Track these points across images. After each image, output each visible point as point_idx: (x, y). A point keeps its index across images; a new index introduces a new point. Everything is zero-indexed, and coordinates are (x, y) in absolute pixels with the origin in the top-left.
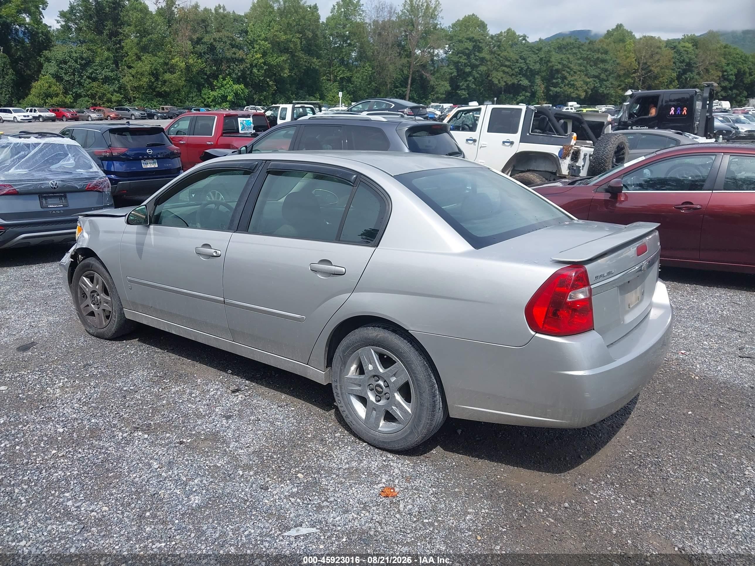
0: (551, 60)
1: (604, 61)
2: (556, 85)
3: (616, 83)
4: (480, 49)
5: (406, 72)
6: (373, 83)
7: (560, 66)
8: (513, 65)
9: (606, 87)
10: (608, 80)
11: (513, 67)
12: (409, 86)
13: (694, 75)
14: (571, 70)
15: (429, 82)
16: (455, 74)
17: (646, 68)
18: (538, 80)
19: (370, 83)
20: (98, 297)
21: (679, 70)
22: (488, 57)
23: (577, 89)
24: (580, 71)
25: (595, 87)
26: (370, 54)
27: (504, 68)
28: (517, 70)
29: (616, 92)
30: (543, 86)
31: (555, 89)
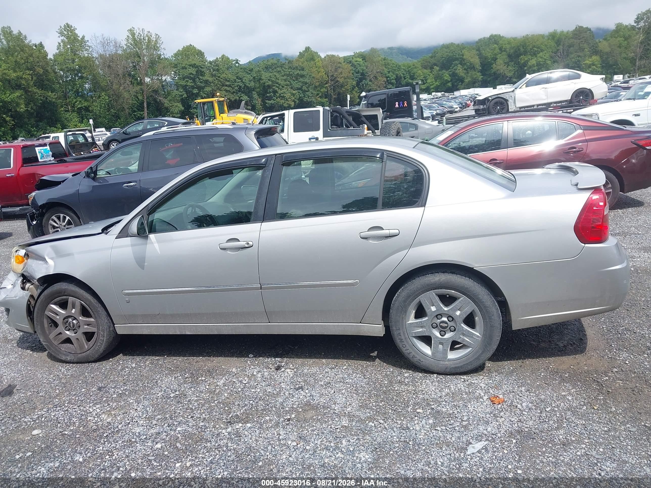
0: (262, 78)
1: (302, 76)
2: (270, 98)
3: (315, 93)
4: (202, 74)
5: (140, 98)
6: (112, 110)
7: (270, 83)
8: (232, 85)
9: (309, 97)
10: (308, 91)
11: (233, 86)
12: (146, 110)
13: (368, 81)
14: (280, 85)
15: (163, 104)
16: (185, 96)
17: (334, 79)
18: (255, 96)
19: (109, 110)
20: (74, 321)
21: (357, 79)
22: (211, 79)
23: (287, 100)
24: (287, 85)
25: (300, 97)
26: (103, 84)
27: (226, 87)
28: (236, 88)
29: (316, 100)
30: (260, 100)
31: (270, 102)
